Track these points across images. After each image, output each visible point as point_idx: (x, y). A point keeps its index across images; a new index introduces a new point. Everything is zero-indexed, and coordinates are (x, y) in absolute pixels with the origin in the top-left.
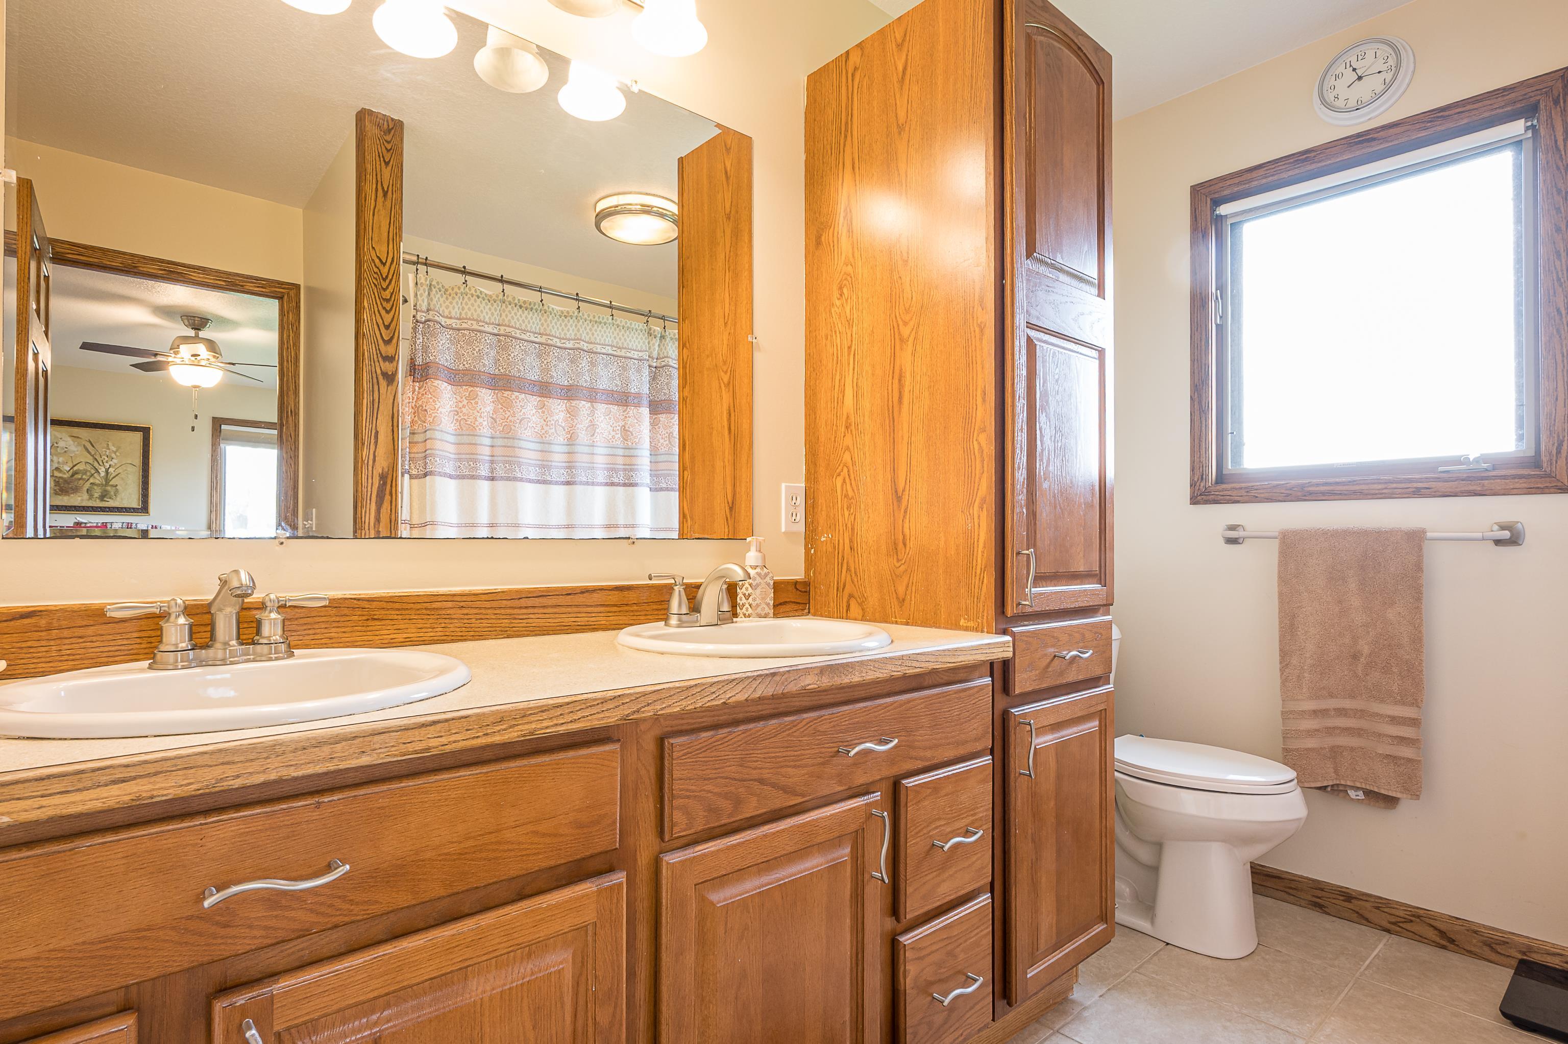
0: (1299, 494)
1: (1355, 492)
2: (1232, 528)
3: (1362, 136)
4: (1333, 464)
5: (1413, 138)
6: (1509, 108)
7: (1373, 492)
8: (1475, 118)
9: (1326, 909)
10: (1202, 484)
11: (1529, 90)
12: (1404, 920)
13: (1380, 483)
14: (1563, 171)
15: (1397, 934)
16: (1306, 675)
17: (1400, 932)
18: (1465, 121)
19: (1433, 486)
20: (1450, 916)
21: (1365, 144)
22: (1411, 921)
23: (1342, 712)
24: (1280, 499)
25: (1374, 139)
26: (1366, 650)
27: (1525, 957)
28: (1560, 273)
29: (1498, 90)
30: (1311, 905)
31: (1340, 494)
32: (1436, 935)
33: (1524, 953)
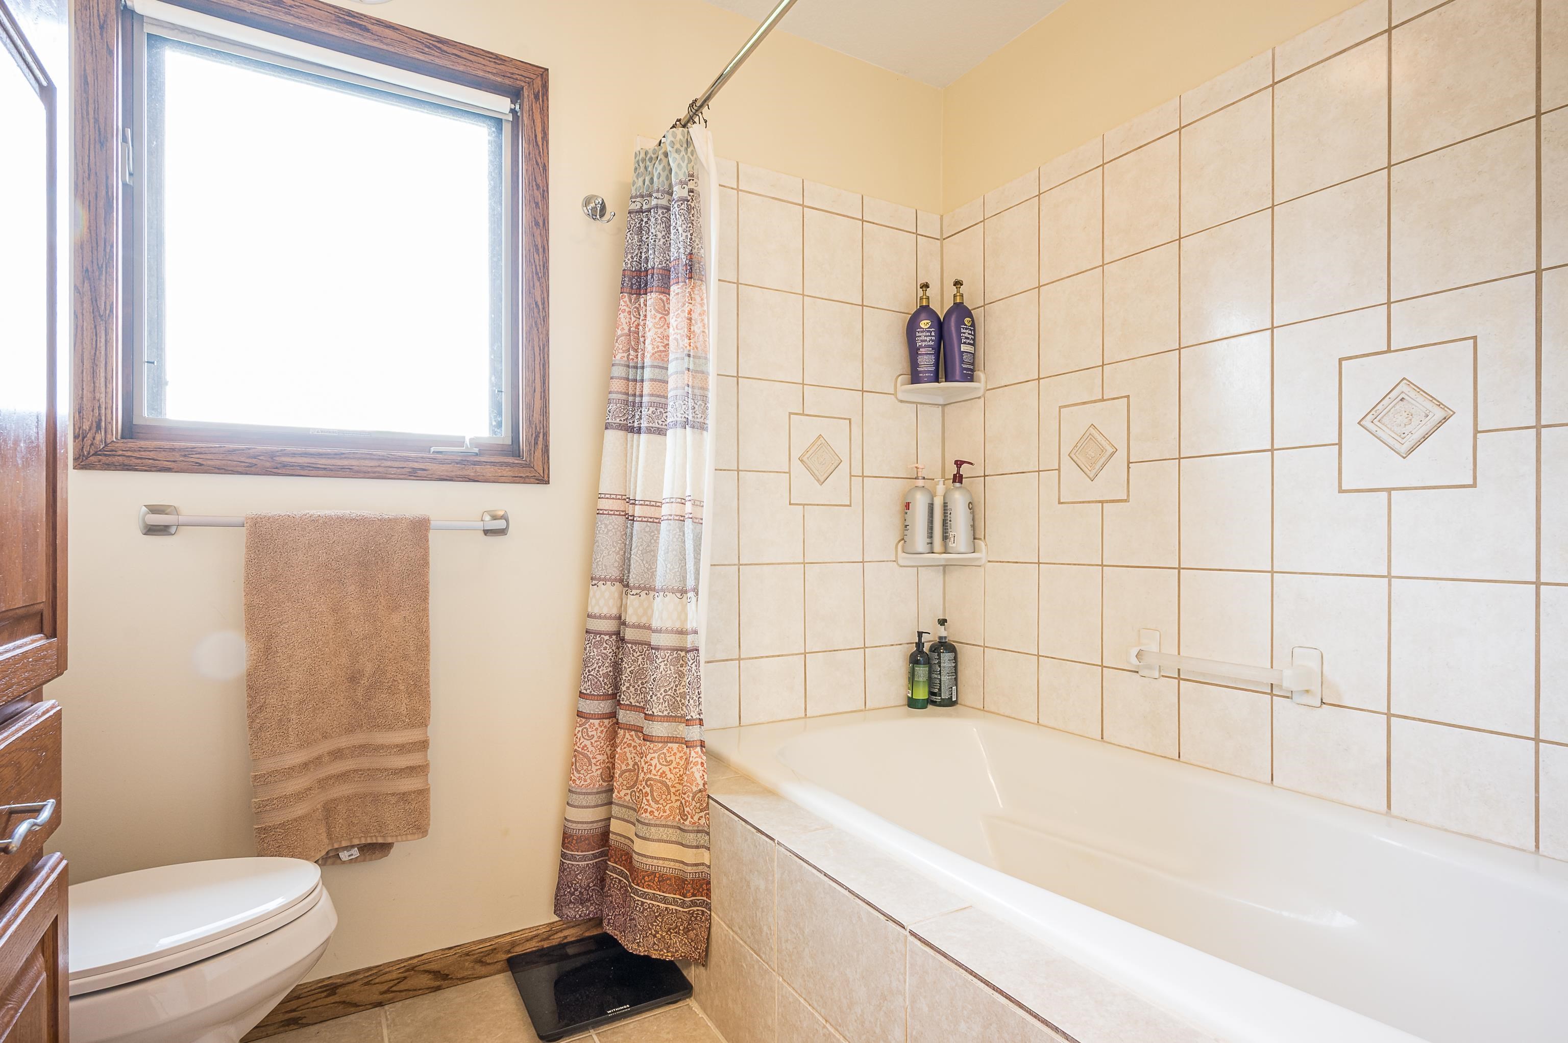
0: (268, 464)
1: (343, 468)
2: (154, 510)
3: (354, 17)
4: (309, 429)
5: (411, 55)
6: (499, 79)
7: (365, 469)
8: (470, 70)
9: (304, 1021)
10: (98, 437)
11: (517, 72)
12: (396, 981)
13: (373, 459)
14: (541, 169)
15: (391, 1001)
16: (294, 716)
17: (393, 998)
18: (461, 68)
19: (430, 468)
20: (442, 950)
21: (356, 29)
22: (405, 978)
23: (337, 754)
24: (240, 469)
25: (367, 30)
26: (369, 668)
27: (510, 955)
28: (538, 267)
29: (492, 53)
30: (283, 1026)
31: (325, 469)
32: (430, 979)
33: (509, 952)
